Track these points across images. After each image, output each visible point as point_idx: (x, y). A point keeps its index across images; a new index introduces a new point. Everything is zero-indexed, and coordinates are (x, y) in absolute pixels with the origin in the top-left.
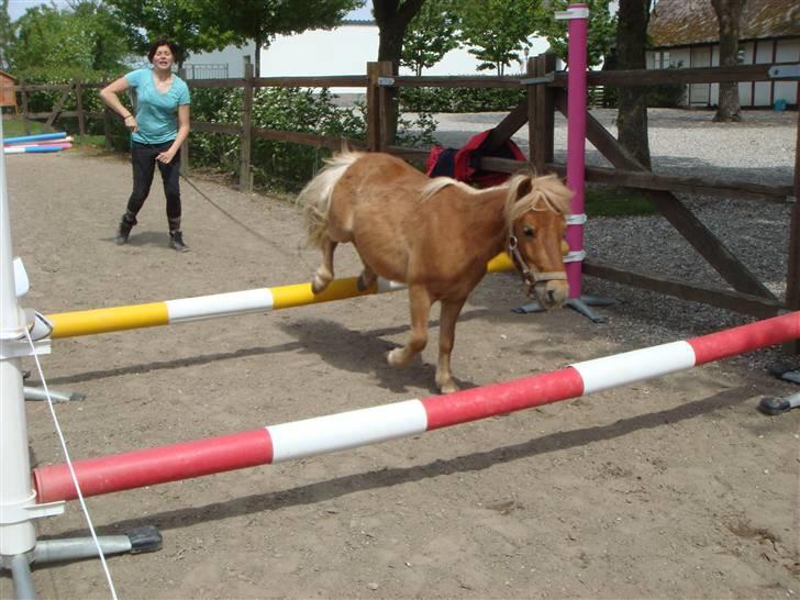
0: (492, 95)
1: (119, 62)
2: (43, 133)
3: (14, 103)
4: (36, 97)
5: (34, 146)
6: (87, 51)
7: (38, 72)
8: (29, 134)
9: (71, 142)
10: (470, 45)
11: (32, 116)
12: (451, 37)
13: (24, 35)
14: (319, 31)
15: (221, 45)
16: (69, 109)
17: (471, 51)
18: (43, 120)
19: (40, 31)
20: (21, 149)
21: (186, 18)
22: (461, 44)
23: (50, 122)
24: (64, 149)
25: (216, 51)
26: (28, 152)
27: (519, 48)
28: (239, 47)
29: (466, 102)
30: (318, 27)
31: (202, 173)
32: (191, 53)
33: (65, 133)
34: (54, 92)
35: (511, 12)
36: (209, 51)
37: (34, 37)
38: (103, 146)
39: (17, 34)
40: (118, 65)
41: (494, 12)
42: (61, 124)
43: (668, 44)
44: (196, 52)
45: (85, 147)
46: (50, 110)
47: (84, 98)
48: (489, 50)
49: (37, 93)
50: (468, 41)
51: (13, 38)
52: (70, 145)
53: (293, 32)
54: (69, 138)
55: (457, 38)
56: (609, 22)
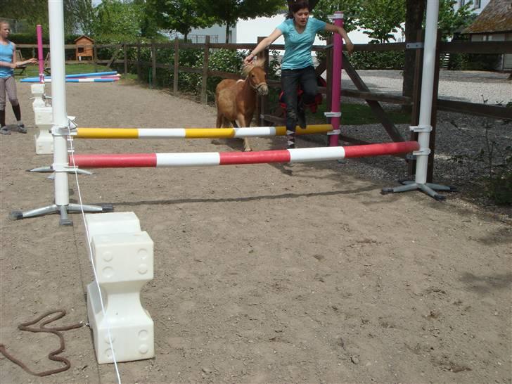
0: (376, 59)
1: (158, 32)
2: (105, 71)
3: (91, 55)
4: (103, 51)
5: (99, 78)
6: (136, 25)
7: (106, 38)
8: (97, 72)
9: (119, 77)
10: (365, 28)
11: (99, 61)
12: (352, 23)
13: (100, 15)
14: (264, 18)
15: (210, 24)
16: (120, 59)
17: (364, 32)
18: (105, 64)
19: (108, 14)
20: (92, 80)
21: (189, 8)
22: (358, 27)
23: (109, 65)
24: (114, 81)
25: (207, 28)
26: (95, 82)
27: (395, 31)
28: (221, 26)
29: (360, 63)
30: (264, 15)
31: (186, 95)
32: (193, 28)
33: (116, 72)
34: (113, 49)
35: (390, 9)
36: (203, 27)
37: (105, 17)
38: (136, 80)
39: (96, 14)
40: (157, 34)
41: (380, 8)
42: (114, 67)
43: (491, 31)
44: (195, 28)
45: (127, 80)
46: (110, 59)
47: (128, 53)
48: (376, 32)
49: (104, 49)
50: (364, 26)
51: (93, 18)
52: (118, 79)
53: (249, 18)
54: (118, 75)
55: (356, 24)
56: (453, 16)
